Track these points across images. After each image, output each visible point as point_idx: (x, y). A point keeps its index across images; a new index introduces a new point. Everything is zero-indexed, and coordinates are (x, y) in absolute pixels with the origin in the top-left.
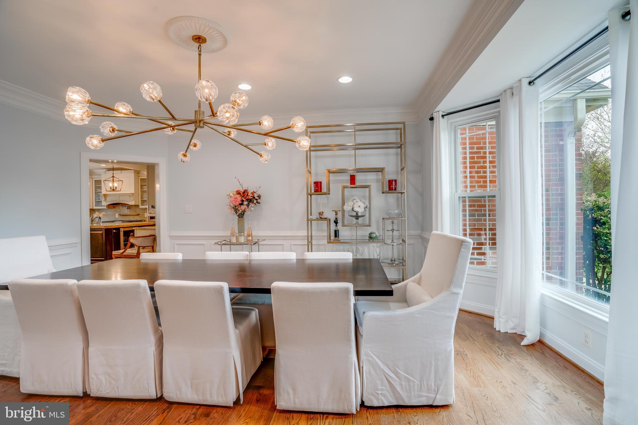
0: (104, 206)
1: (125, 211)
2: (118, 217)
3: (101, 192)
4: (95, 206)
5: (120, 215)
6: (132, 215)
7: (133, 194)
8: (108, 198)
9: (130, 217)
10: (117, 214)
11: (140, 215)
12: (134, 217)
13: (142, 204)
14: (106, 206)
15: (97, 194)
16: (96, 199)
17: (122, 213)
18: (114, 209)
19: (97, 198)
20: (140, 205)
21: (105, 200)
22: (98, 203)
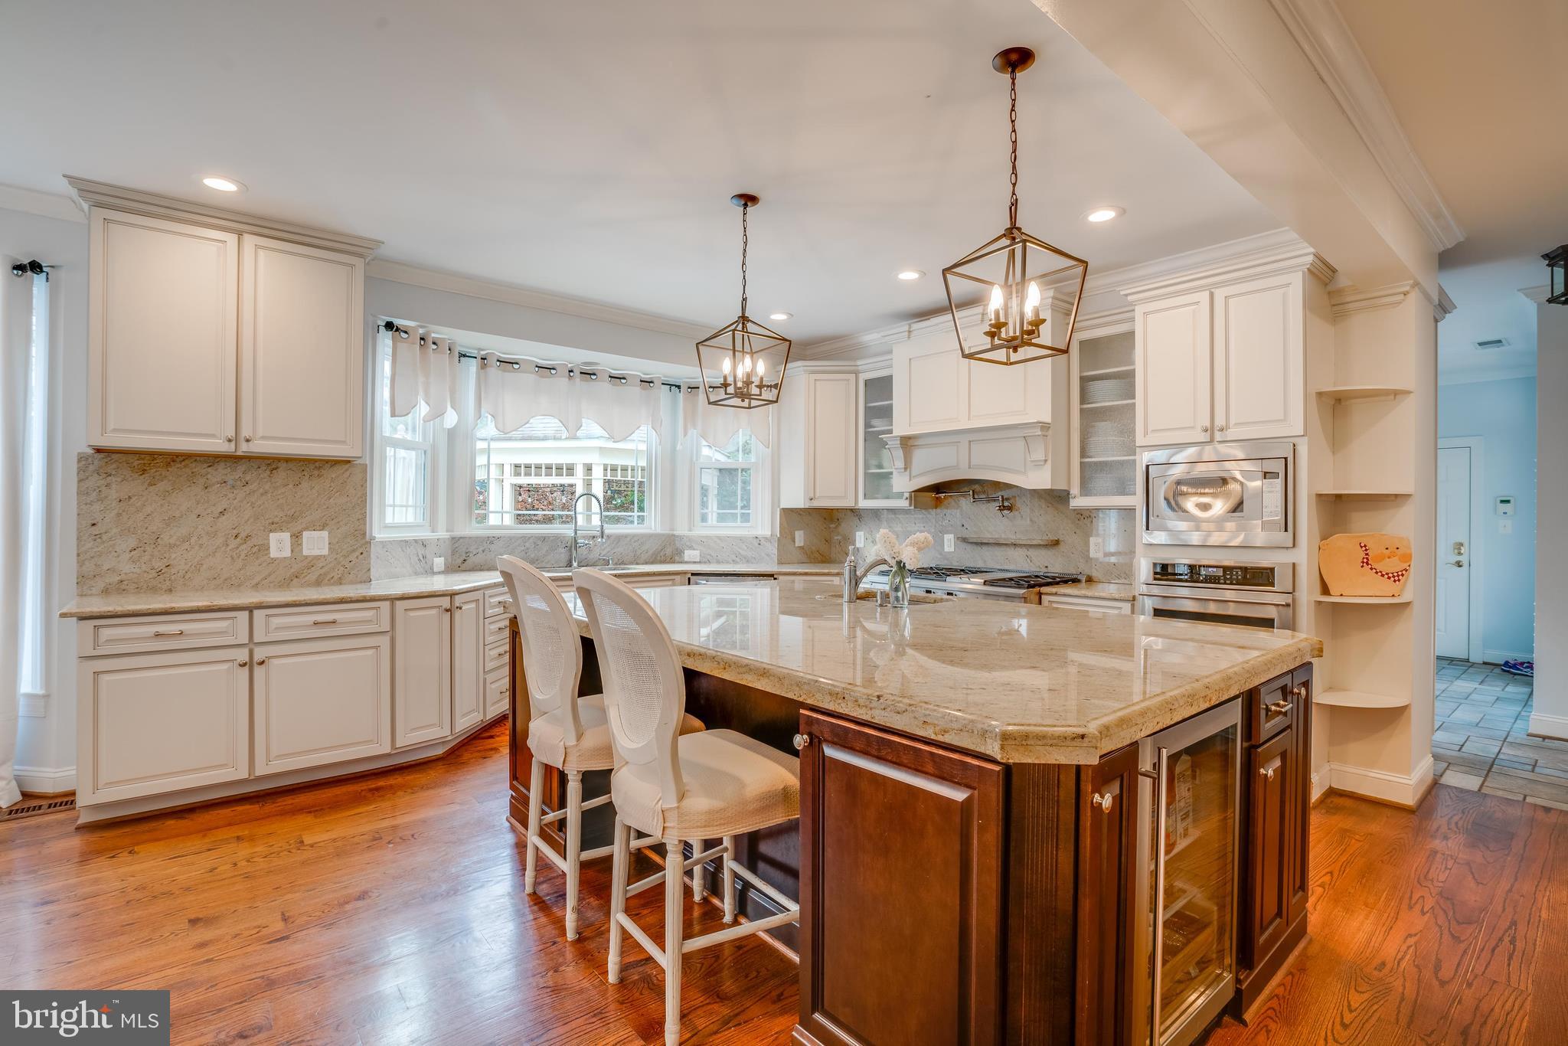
0: (900, 495)
1: (989, 521)
2: (952, 549)
3: (890, 432)
4: (865, 497)
5: (964, 540)
6: (1021, 546)
7: (1045, 427)
8: (919, 457)
9: (1011, 552)
10: (951, 536)
11: (1062, 547)
12: (1032, 552)
13: (1085, 490)
14: (907, 495)
15: (874, 441)
16: (867, 466)
17: (972, 535)
18: (938, 510)
19: (874, 462)
20: (1075, 490)
21: (906, 469)
22: (877, 481)
